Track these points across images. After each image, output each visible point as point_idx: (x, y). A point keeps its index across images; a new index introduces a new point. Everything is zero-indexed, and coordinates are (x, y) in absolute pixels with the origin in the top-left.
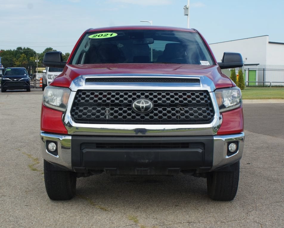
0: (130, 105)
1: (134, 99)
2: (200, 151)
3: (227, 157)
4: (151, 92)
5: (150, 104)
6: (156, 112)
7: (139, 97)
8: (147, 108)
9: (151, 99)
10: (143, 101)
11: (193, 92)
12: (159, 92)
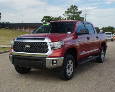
0: (24, 46)
1: (26, 45)
2: (42, 62)
3: (52, 65)
4: (30, 42)
5: (29, 46)
6: (31, 49)
7: (27, 44)
8: (28, 47)
9: (30, 45)
10: (27, 45)
11: (41, 43)
12: (32, 42)
